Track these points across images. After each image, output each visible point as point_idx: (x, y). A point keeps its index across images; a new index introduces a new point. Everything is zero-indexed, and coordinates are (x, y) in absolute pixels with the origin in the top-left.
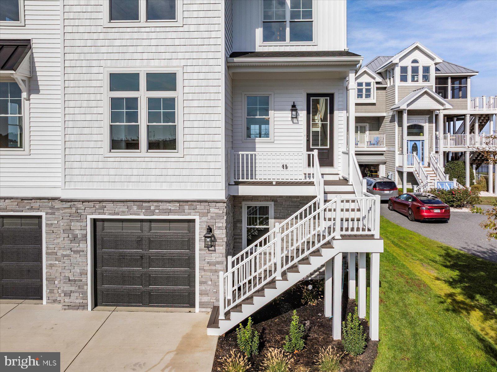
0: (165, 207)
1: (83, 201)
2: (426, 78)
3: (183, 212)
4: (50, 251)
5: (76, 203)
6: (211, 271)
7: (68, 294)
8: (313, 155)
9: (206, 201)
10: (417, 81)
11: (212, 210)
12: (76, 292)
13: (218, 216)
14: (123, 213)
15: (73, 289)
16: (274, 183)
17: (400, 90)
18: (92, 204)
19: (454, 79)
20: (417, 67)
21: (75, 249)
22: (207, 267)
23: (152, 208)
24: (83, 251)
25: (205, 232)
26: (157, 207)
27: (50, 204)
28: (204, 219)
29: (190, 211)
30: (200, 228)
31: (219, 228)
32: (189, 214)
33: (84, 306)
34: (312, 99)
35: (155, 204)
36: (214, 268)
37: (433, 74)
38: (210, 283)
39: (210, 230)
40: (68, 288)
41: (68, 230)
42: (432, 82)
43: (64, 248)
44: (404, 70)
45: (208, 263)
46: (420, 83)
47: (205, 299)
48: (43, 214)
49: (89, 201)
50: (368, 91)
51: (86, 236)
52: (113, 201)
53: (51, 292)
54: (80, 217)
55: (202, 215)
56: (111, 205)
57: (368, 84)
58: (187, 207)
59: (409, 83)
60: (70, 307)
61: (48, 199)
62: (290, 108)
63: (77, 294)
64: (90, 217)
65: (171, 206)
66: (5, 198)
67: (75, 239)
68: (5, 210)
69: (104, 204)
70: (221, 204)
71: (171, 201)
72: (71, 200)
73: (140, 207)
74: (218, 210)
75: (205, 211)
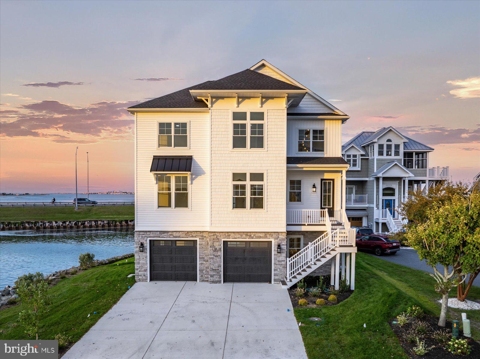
0: (258, 235)
1: (220, 232)
2: (397, 153)
3: (266, 237)
4: (201, 257)
5: (216, 233)
6: (279, 264)
7: (212, 276)
8: (325, 211)
9: (277, 232)
10: (391, 155)
11: (280, 237)
12: (216, 275)
13: (283, 239)
14: (239, 238)
15: (215, 273)
16: (306, 225)
17: (378, 161)
18: (224, 234)
19: (417, 154)
20: (391, 145)
21: (216, 255)
22: (277, 263)
23: (252, 236)
24: (220, 256)
25: (277, 247)
26: (255, 235)
27: (201, 234)
28: (277, 241)
29: (270, 237)
30: (275, 245)
31: (283, 245)
33: (220, 282)
34: (324, 182)
35: (254, 234)
36: (280, 263)
37: (402, 150)
38: (279, 270)
39: (279, 245)
40: (212, 273)
41: (213, 246)
42: (401, 157)
43: (211, 255)
44: (381, 147)
45: (278, 261)
46: (393, 157)
47: (277, 277)
48: (198, 239)
49: (222, 232)
50: (355, 161)
51: (221, 249)
52: (234, 232)
54: (218, 240)
55: (275, 239)
56: (233, 234)
57: (355, 156)
58: (268, 235)
59: (385, 157)
60: (213, 282)
61: (200, 232)
62: (312, 186)
63: (216, 276)
64: (223, 240)
65: (261, 235)
66: (179, 232)
67: (215, 250)
68: (179, 237)
69: (230, 234)
70: (284, 234)
71: (261, 233)
72: (214, 232)
73: (246, 235)
74: (283, 237)
75: (277, 237)
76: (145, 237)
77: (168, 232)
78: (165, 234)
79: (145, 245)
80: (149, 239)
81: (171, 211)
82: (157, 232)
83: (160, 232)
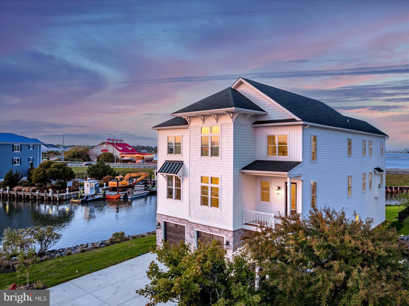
0: (215, 230)
1: (194, 223)
3: (220, 233)
5: (192, 224)
9: (226, 230)
13: (231, 237)
18: (196, 225)
21: (191, 240)
23: (212, 230)
27: (187, 222)
30: (225, 241)
31: (231, 242)
32: (222, 234)
35: (213, 228)
39: (228, 242)
41: (190, 233)
48: (185, 226)
49: (195, 224)
51: (195, 236)
52: (201, 225)
54: (193, 229)
55: (227, 236)
58: (221, 231)
61: (186, 220)
62: (277, 189)
64: (196, 229)
65: (217, 230)
66: (176, 218)
68: (176, 222)
69: (199, 225)
70: (231, 232)
71: (217, 228)
72: (190, 222)
73: (208, 229)
74: (230, 235)
75: (227, 234)
76: (161, 218)
77: (171, 217)
78: (170, 218)
79: (161, 224)
80: (163, 220)
81: (173, 201)
82: (166, 216)
83: (168, 216)
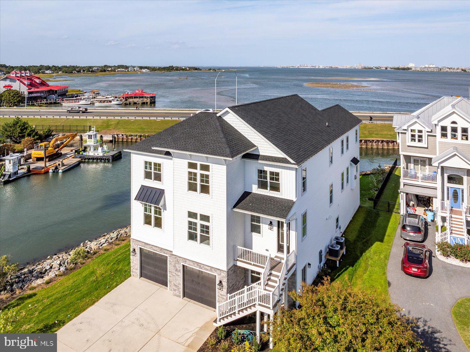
1: (179, 257)
2: (465, 137)
3: (211, 271)
7: (175, 290)
9: (219, 270)
11: (222, 274)
12: (177, 290)
13: (224, 277)
14: (192, 265)
16: (252, 264)
17: (441, 145)
20: (457, 128)
21: (177, 274)
24: (180, 276)
25: (219, 282)
26: (203, 267)
27: (170, 253)
28: (219, 277)
30: (218, 280)
31: (224, 282)
32: (214, 273)
33: (180, 297)
35: (202, 265)
36: (222, 297)
39: (221, 282)
40: (175, 287)
41: (175, 266)
43: (174, 273)
44: (444, 129)
46: (459, 141)
48: (168, 256)
49: (181, 258)
50: (420, 136)
51: (181, 271)
52: (189, 260)
53: (170, 286)
54: (179, 263)
55: (219, 275)
57: (420, 131)
58: (213, 270)
59: (449, 140)
60: (175, 295)
61: (169, 251)
62: (269, 223)
64: (181, 263)
65: (207, 268)
66: (156, 247)
67: (177, 270)
68: (156, 251)
69: (186, 260)
70: (225, 272)
71: (208, 266)
72: (176, 256)
73: (198, 265)
74: (225, 275)
75: (219, 273)
76: (136, 244)
77: (149, 245)
79: (136, 250)
80: (139, 246)
81: (151, 229)
82: (143, 242)
83: (145, 243)
